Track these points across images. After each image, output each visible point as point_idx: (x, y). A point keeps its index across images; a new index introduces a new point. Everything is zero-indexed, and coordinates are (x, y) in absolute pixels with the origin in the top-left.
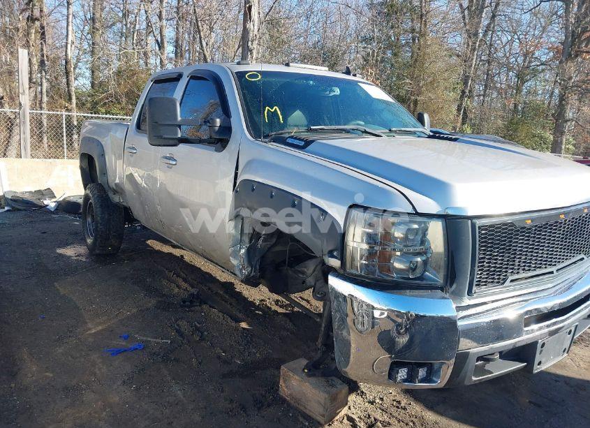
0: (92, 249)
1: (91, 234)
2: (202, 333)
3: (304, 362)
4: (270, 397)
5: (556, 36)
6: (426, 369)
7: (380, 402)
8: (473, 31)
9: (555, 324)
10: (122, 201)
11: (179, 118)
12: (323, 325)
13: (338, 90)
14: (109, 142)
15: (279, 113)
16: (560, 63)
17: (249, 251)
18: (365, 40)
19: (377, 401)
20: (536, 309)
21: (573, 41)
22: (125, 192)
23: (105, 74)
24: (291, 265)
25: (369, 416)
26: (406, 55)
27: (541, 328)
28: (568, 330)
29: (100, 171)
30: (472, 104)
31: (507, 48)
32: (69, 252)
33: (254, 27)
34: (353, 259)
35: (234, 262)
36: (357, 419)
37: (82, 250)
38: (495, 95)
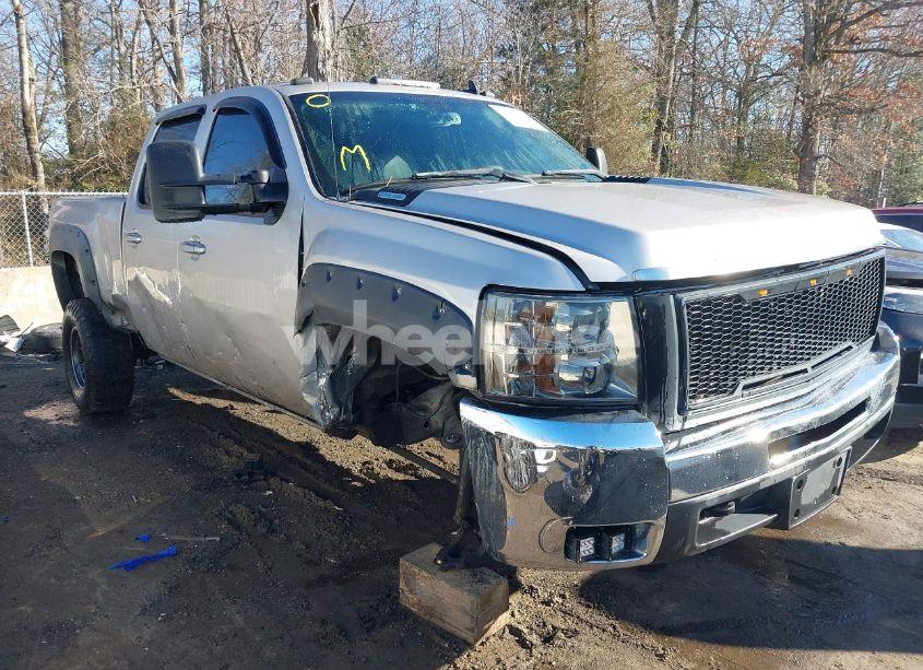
0: (83, 406)
1: (81, 383)
2: (271, 523)
3: (435, 549)
4: (388, 610)
5: (791, 29)
6: (622, 537)
7: (561, 601)
8: (666, 29)
9: (815, 449)
10: (126, 322)
11: (201, 174)
12: (462, 487)
13: (458, 117)
14: (96, 230)
15: (363, 154)
16: (801, 70)
17: (332, 380)
18: (502, 52)
19: (556, 599)
20: (785, 429)
21: (817, 36)
22: (128, 308)
23: (91, 128)
24: (405, 401)
25: (544, 623)
26: (568, 71)
27: (795, 458)
28: (837, 458)
29: (86, 278)
30: (675, 142)
31: (720, 52)
32: (46, 413)
33: (324, 38)
34: (495, 374)
35: (311, 400)
36: (525, 631)
37: (69, 409)
38: (707, 125)
